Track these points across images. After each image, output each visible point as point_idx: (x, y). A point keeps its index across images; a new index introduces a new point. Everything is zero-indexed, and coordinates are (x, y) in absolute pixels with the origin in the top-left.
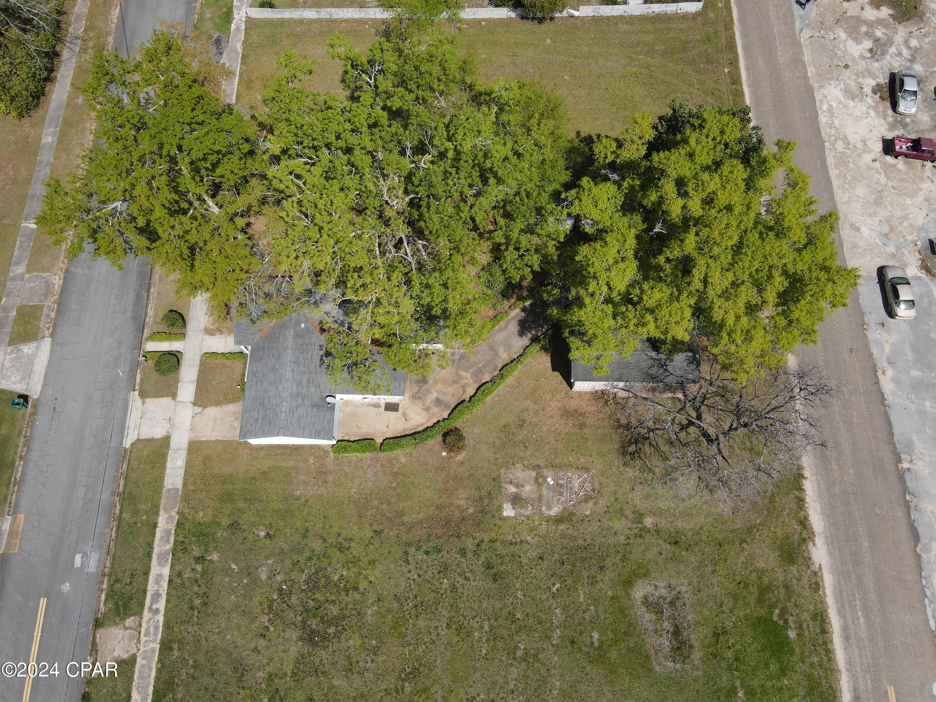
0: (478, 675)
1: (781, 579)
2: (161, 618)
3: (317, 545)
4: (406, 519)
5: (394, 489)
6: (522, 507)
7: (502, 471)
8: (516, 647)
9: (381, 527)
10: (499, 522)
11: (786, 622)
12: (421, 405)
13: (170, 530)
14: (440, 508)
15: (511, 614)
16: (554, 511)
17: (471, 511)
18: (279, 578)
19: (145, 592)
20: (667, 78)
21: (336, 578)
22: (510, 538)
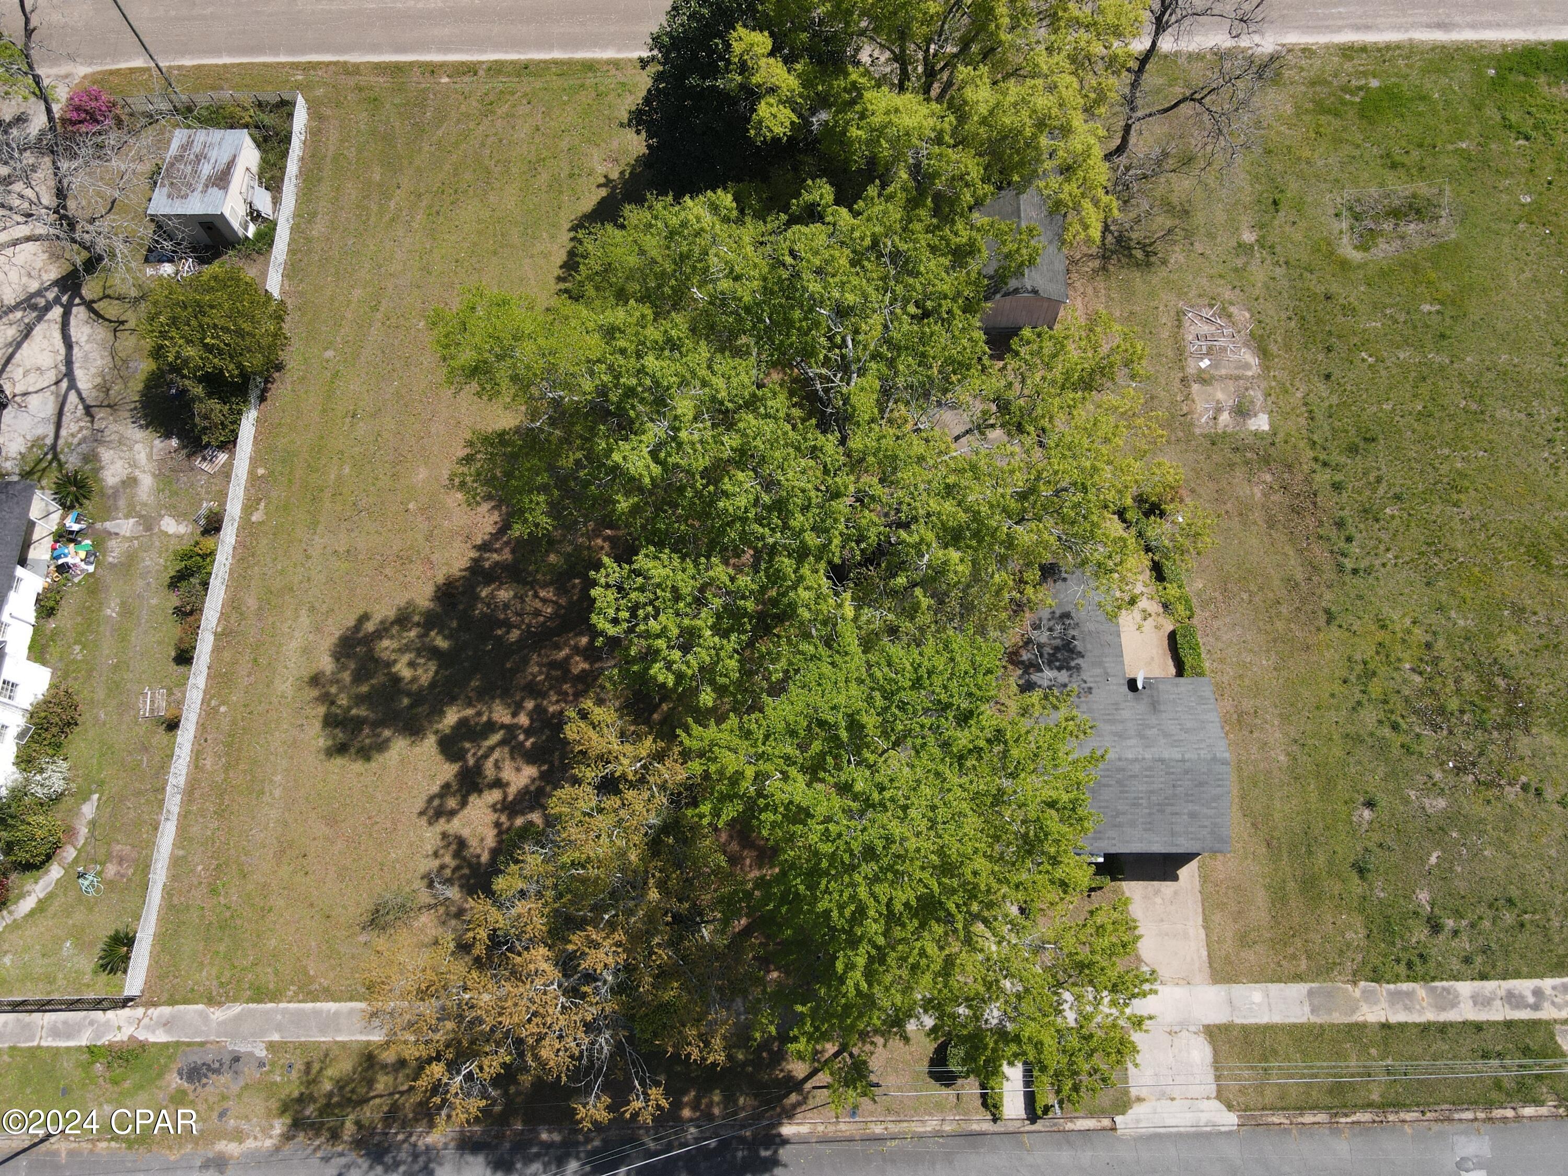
0: (1517, 461)
1: (1303, 88)
2: (1547, 984)
3: (1369, 716)
6: (1252, 404)
7: (1197, 431)
8: (1466, 410)
9: (1321, 613)
10: (1281, 436)
11: (1360, 88)
13: (1390, 993)
14: (1271, 523)
15: (1420, 416)
16: (1250, 358)
17: (1268, 478)
18: (1438, 775)
19: (1509, 1024)
20: (447, 167)
21: (1417, 679)
22: (1303, 421)
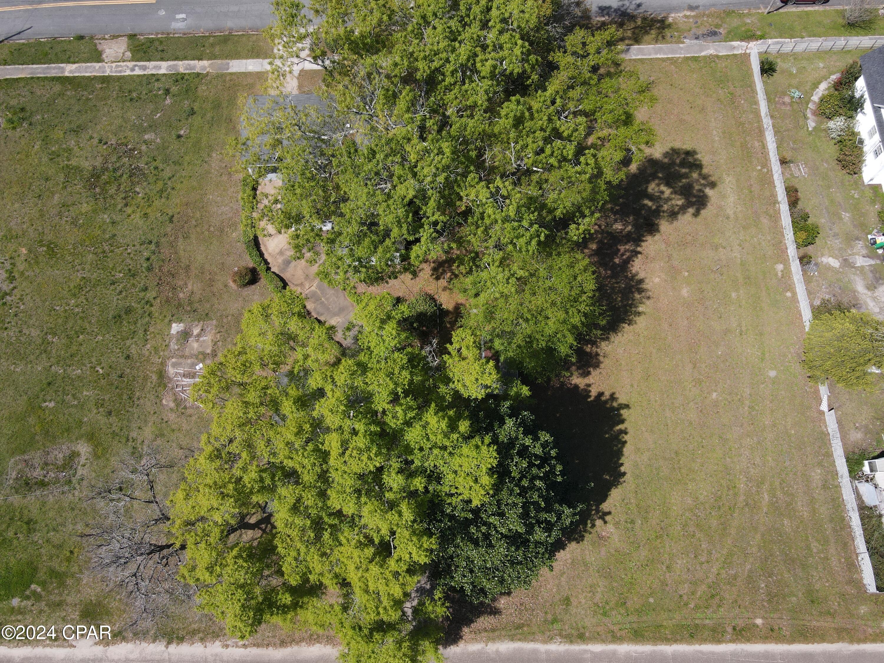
0: (40, 304)
2: (128, 73)
3: (167, 173)
4: (181, 240)
5: (208, 229)
6: (178, 340)
7: (214, 322)
8: (55, 334)
9: (175, 221)
10: (167, 320)
11: (28, 598)
12: (285, 247)
13: (195, 70)
14: (188, 268)
15: (83, 331)
16: (171, 371)
17: (181, 295)
18: (144, 148)
19: (149, 60)
21: (137, 189)
22: (151, 329)
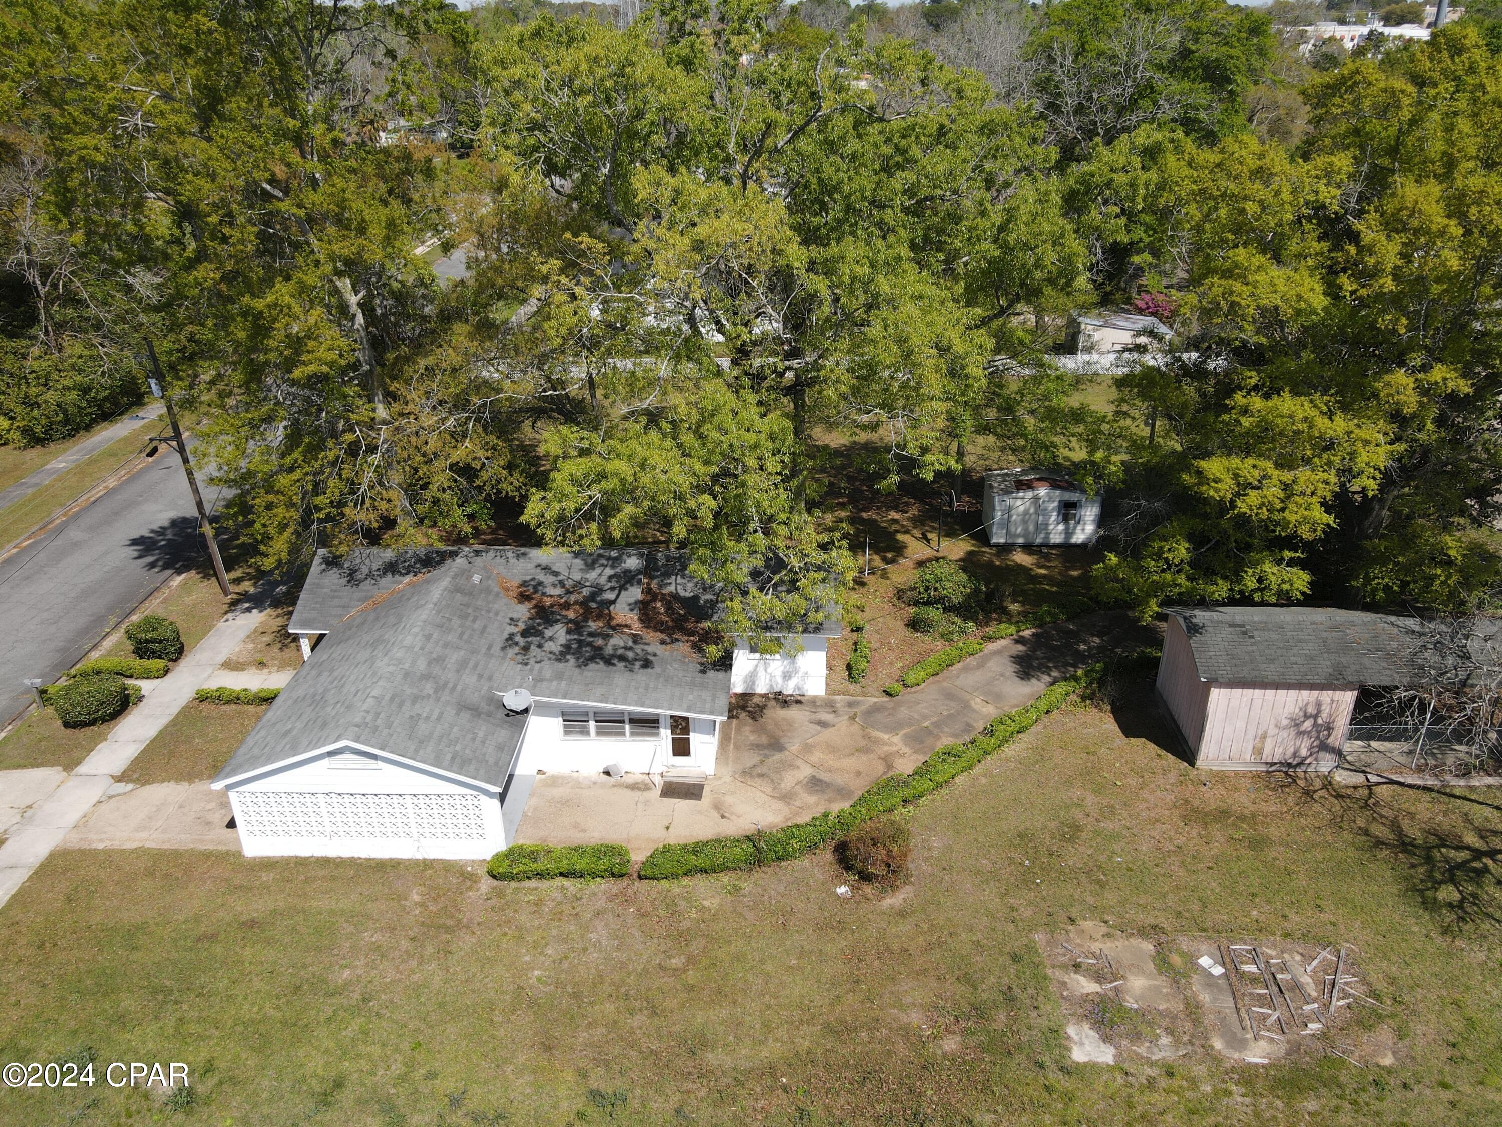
4: (712, 1058)
5: (676, 972)
6: (1136, 1037)
7: (1039, 936)
9: (620, 1084)
12: (768, 790)
14: (837, 1029)
16: (1260, 1052)
17: (950, 1044)
